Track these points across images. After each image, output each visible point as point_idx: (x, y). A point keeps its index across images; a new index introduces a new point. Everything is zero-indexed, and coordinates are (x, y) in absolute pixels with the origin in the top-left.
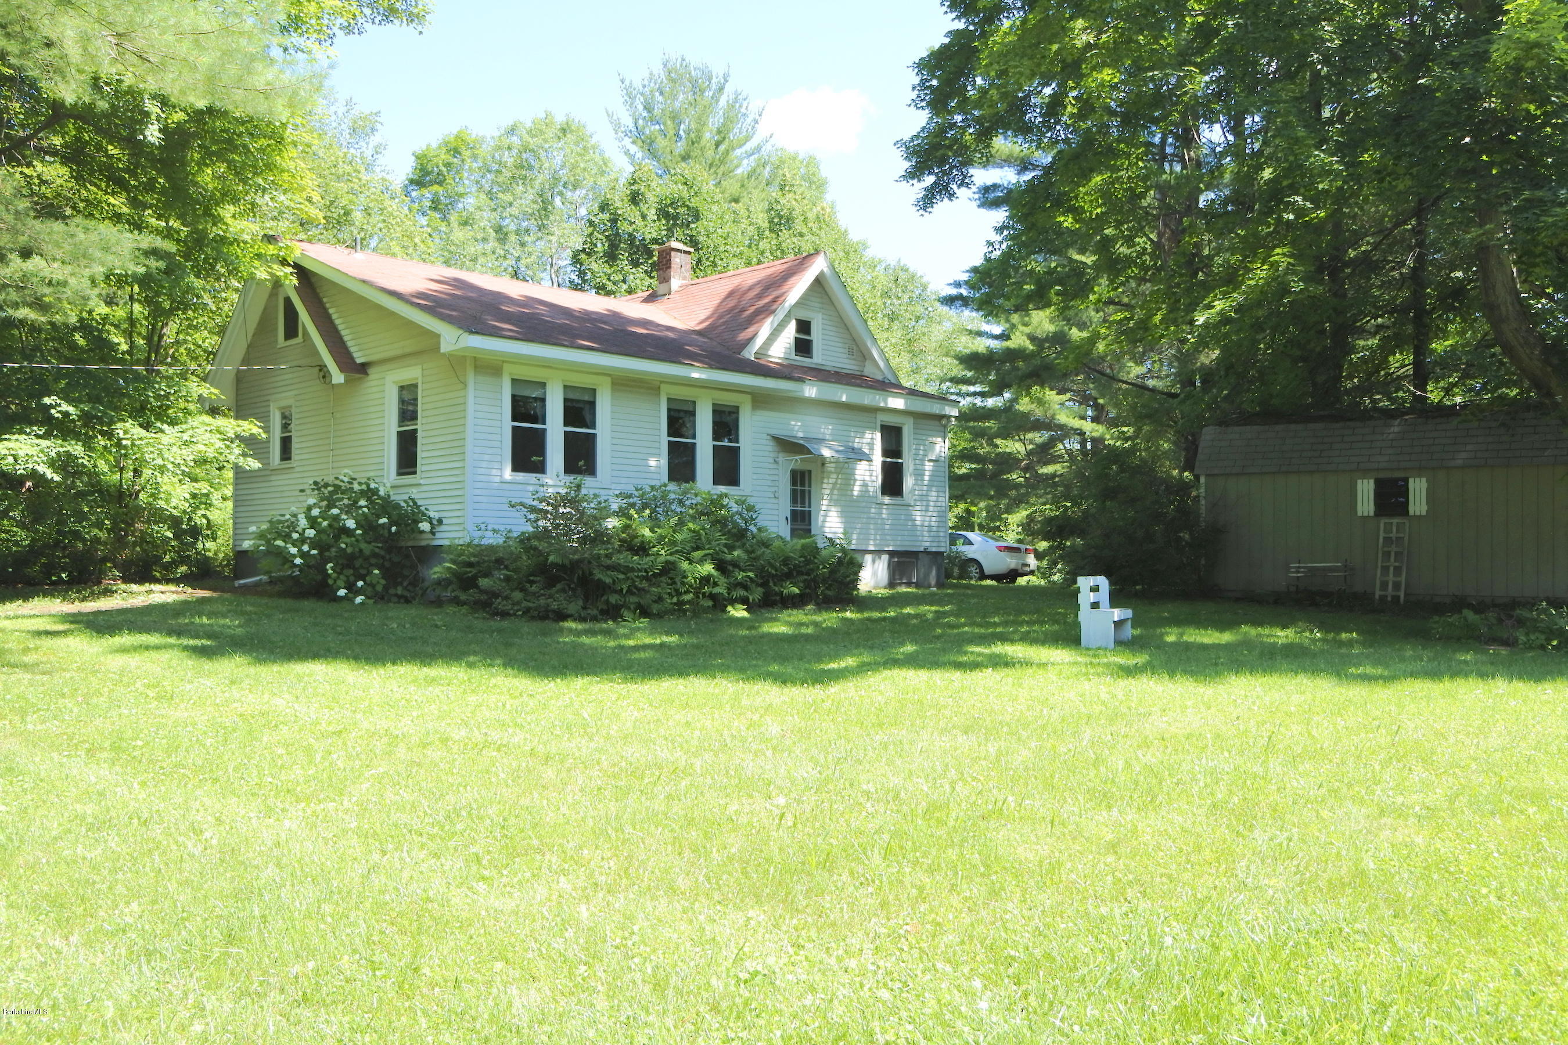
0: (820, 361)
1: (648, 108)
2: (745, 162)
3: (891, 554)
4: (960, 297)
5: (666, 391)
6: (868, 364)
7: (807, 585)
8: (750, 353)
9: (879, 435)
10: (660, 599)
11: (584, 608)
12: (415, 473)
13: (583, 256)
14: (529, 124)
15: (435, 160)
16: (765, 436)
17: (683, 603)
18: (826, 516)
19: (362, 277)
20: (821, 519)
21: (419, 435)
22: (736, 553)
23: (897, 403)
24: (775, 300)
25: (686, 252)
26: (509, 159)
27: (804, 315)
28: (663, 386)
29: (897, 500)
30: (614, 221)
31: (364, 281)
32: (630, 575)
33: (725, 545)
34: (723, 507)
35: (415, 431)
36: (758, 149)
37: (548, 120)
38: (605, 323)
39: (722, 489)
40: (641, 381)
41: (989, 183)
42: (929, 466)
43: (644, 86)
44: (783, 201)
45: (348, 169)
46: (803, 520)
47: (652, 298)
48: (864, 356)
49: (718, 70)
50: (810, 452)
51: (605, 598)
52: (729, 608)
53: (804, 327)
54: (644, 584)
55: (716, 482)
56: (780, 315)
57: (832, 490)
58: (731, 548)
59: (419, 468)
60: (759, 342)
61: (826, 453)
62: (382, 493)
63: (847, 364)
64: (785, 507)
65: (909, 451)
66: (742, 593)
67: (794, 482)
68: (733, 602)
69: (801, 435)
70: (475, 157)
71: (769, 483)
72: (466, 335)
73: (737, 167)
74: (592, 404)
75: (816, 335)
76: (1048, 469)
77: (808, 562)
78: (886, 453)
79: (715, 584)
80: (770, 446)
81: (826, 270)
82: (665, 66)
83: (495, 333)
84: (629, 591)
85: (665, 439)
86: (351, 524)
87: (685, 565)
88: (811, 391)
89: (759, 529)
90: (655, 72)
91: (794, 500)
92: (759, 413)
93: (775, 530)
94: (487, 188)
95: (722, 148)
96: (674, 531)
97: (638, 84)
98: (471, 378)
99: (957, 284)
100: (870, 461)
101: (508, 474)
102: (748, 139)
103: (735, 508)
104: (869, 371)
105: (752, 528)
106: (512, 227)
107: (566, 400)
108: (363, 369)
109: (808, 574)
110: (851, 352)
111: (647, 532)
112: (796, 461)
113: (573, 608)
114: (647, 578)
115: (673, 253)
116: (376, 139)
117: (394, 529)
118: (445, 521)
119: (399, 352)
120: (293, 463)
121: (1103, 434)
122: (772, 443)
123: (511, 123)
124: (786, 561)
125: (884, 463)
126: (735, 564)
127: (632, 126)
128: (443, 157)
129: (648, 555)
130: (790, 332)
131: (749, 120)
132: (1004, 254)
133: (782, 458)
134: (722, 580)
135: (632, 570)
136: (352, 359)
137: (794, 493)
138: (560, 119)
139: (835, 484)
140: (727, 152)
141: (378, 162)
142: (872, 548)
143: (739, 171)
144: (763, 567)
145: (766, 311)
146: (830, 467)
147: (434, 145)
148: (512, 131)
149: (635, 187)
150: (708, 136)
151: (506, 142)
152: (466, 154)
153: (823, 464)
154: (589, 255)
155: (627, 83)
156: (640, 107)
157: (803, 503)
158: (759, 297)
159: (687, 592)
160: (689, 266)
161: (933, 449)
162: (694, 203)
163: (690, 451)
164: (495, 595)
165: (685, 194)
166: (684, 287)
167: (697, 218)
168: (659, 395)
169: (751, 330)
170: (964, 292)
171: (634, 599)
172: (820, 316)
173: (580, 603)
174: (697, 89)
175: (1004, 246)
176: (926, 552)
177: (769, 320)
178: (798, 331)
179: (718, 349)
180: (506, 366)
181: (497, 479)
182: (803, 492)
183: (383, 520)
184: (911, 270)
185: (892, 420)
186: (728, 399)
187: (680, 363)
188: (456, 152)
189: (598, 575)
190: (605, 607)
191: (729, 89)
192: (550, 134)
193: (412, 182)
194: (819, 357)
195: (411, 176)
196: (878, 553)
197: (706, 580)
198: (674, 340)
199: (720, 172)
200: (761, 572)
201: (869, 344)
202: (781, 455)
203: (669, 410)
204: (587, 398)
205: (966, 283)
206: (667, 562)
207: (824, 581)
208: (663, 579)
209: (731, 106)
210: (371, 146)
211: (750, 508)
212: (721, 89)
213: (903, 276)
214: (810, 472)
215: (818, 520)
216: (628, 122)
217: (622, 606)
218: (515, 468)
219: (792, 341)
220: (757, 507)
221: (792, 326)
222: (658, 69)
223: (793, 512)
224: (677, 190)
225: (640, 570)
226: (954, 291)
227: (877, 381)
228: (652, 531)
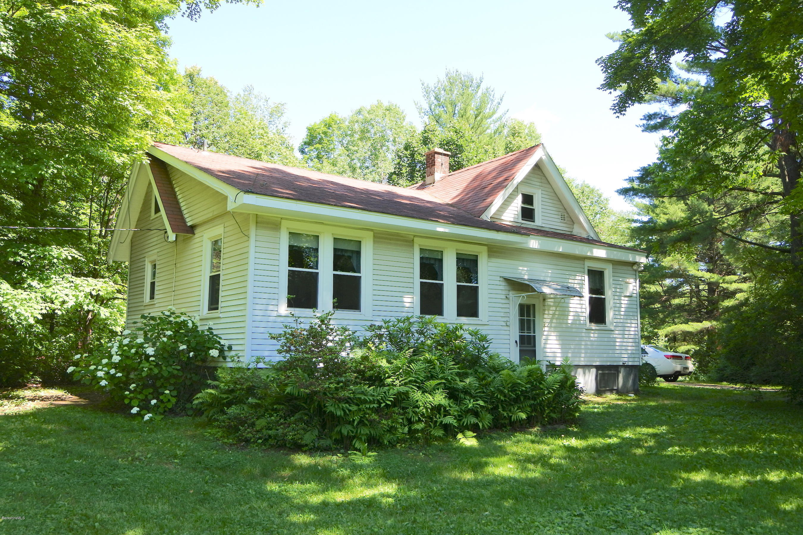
0: (540, 224)
1: (437, 98)
2: (492, 126)
3: (598, 368)
4: (632, 189)
5: (419, 243)
6: (575, 226)
7: (534, 408)
8: (487, 216)
9: (586, 277)
10: (391, 430)
11: (319, 437)
12: (217, 309)
13: (394, 176)
14: (369, 108)
15: (318, 130)
16: (499, 279)
17: (417, 431)
18: (547, 339)
19: (185, 160)
20: (543, 342)
21: (222, 278)
22: (468, 381)
23: (600, 253)
24: (506, 180)
25: (445, 155)
26: (356, 127)
27: (528, 191)
28: (415, 239)
29: (601, 327)
30: (412, 155)
31: (186, 162)
32: (363, 407)
33: (458, 374)
34: (457, 337)
35: (219, 275)
36: (500, 118)
37: (379, 105)
38: (378, 196)
39: (464, 320)
40: (398, 235)
41: (652, 112)
42: (625, 301)
43: (435, 88)
44: (513, 142)
45: (261, 131)
46: (529, 343)
47: (423, 187)
48: (572, 220)
49: (476, 76)
50: (535, 291)
51: (337, 429)
52: (460, 436)
53: (528, 199)
54: (375, 417)
55: (460, 314)
56: (510, 189)
57: (552, 319)
58: (462, 376)
59: (220, 305)
60: (493, 210)
61: (546, 290)
62: (190, 325)
63: (561, 227)
64: (515, 333)
65: (610, 288)
66: (473, 420)
67: (521, 314)
68: (462, 429)
69: (526, 277)
70: (339, 128)
71: (502, 314)
72: (242, 193)
73: (487, 128)
74: (358, 253)
75: (537, 206)
76: (676, 301)
77: (534, 387)
78: (592, 291)
79: (447, 413)
80: (503, 286)
81: (544, 157)
82: (447, 76)
83: (273, 194)
84: (361, 422)
85: (417, 281)
86: (150, 351)
87: (417, 395)
88: (534, 243)
89: (491, 357)
90: (442, 80)
91: (522, 328)
92: (494, 260)
93: (506, 355)
94: (345, 145)
95: (479, 118)
96: (410, 363)
97: (432, 86)
98: (253, 232)
99: (631, 180)
100: (581, 296)
101: (283, 309)
102: (493, 113)
103: (469, 337)
104: (577, 231)
105: (483, 355)
106: (358, 165)
107: (335, 250)
108: (192, 229)
109: (534, 399)
110: (563, 218)
111: (383, 363)
112: (522, 298)
113: (308, 438)
114: (377, 411)
115: (436, 156)
116: (283, 119)
117: (191, 354)
118: (234, 348)
119: (210, 215)
120: (155, 301)
121: (718, 280)
122: (504, 283)
123: (359, 108)
124: (514, 386)
125: (591, 299)
126: (466, 392)
127: (428, 109)
128: (322, 128)
129: (384, 385)
130: (518, 203)
131: (495, 103)
132: (676, 146)
133: (512, 294)
134: (454, 409)
135: (365, 402)
136: (185, 222)
137: (522, 322)
138: (386, 104)
139: (554, 314)
140: (482, 120)
141: (286, 132)
142: (582, 363)
143: (489, 131)
144: (493, 393)
145: (501, 186)
146: (550, 302)
147: (318, 122)
148: (359, 112)
149: (426, 135)
150: (471, 113)
151: (356, 119)
152: (335, 127)
153: (544, 300)
154: (398, 175)
155: (425, 85)
156: (433, 98)
157: (529, 329)
158: (495, 178)
159: (420, 421)
160: (447, 165)
161: (627, 288)
162: (461, 142)
163: (439, 290)
164: (242, 422)
165: (455, 138)
166: (443, 179)
167: (462, 151)
168: (412, 245)
169: (489, 200)
170: (636, 184)
171: (365, 431)
172: (540, 191)
173: (316, 432)
174: (465, 87)
175: (676, 141)
176: (624, 366)
177: (502, 193)
178: (524, 202)
179: (464, 214)
180: (284, 223)
181: (275, 314)
182: (529, 321)
183: (183, 347)
184: (591, 187)
185: (597, 266)
186: (469, 250)
187: (428, 220)
188: (329, 126)
189: (330, 408)
190: (338, 437)
191: (483, 86)
192: (380, 112)
193: (305, 143)
194: (539, 221)
195: (305, 140)
196: (586, 367)
197: (438, 409)
198: (430, 208)
199: (478, 132)
200: (490, 398)
201: (577, 211)
202: (511, 293)
203: (421, 258)
204: (353, 248)
205: (638, 178)
206: (399, 393)
207: (549, 405)
208: (396, 409)
209: (484, 95)
210: (281, 123)
211: (484, 339)
212: (478, 86)
213: (587, 190)
214: (534, 305)
215: (540, 342)
216: (426, 107)
217: (354, 437)
218: (291, 304)
219: (519, 209)
220: (489, 337)
221: (519, 199)
222: (443, 78)
223: (521, 337)
224: (451, 135)
225: (371, 402)
226: (627, 185)
227: (584, 238)
228: (389, 362)
